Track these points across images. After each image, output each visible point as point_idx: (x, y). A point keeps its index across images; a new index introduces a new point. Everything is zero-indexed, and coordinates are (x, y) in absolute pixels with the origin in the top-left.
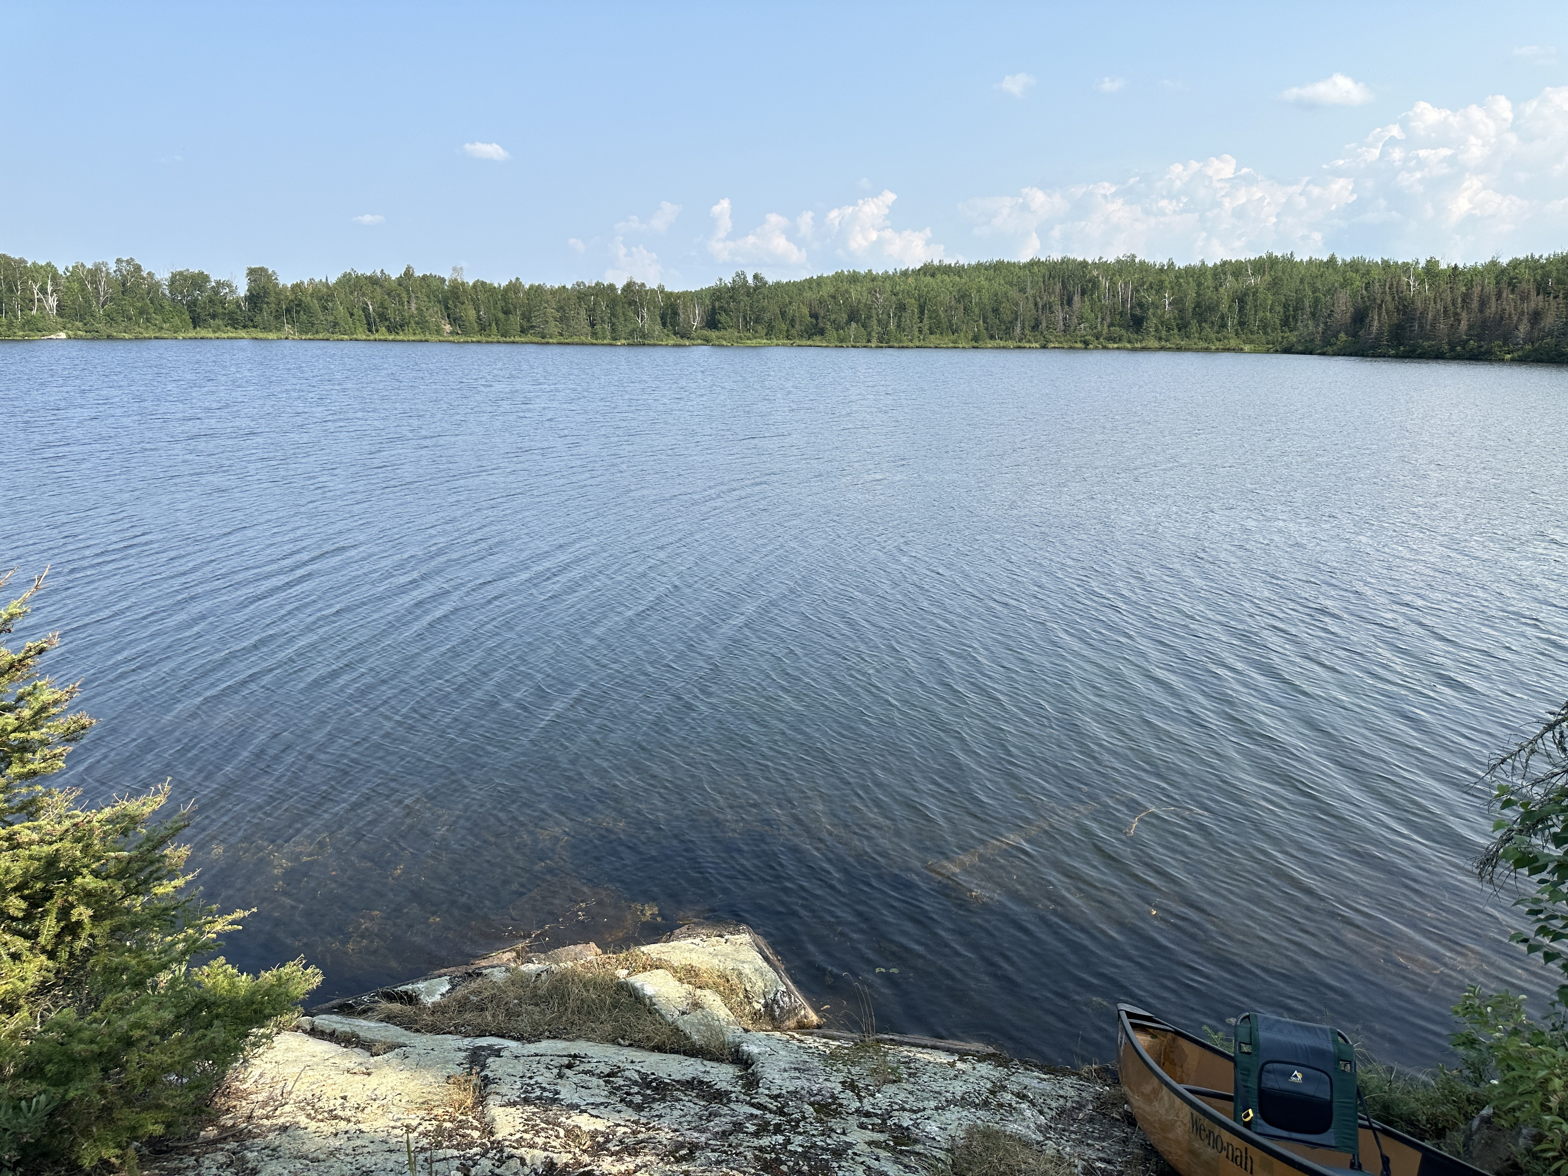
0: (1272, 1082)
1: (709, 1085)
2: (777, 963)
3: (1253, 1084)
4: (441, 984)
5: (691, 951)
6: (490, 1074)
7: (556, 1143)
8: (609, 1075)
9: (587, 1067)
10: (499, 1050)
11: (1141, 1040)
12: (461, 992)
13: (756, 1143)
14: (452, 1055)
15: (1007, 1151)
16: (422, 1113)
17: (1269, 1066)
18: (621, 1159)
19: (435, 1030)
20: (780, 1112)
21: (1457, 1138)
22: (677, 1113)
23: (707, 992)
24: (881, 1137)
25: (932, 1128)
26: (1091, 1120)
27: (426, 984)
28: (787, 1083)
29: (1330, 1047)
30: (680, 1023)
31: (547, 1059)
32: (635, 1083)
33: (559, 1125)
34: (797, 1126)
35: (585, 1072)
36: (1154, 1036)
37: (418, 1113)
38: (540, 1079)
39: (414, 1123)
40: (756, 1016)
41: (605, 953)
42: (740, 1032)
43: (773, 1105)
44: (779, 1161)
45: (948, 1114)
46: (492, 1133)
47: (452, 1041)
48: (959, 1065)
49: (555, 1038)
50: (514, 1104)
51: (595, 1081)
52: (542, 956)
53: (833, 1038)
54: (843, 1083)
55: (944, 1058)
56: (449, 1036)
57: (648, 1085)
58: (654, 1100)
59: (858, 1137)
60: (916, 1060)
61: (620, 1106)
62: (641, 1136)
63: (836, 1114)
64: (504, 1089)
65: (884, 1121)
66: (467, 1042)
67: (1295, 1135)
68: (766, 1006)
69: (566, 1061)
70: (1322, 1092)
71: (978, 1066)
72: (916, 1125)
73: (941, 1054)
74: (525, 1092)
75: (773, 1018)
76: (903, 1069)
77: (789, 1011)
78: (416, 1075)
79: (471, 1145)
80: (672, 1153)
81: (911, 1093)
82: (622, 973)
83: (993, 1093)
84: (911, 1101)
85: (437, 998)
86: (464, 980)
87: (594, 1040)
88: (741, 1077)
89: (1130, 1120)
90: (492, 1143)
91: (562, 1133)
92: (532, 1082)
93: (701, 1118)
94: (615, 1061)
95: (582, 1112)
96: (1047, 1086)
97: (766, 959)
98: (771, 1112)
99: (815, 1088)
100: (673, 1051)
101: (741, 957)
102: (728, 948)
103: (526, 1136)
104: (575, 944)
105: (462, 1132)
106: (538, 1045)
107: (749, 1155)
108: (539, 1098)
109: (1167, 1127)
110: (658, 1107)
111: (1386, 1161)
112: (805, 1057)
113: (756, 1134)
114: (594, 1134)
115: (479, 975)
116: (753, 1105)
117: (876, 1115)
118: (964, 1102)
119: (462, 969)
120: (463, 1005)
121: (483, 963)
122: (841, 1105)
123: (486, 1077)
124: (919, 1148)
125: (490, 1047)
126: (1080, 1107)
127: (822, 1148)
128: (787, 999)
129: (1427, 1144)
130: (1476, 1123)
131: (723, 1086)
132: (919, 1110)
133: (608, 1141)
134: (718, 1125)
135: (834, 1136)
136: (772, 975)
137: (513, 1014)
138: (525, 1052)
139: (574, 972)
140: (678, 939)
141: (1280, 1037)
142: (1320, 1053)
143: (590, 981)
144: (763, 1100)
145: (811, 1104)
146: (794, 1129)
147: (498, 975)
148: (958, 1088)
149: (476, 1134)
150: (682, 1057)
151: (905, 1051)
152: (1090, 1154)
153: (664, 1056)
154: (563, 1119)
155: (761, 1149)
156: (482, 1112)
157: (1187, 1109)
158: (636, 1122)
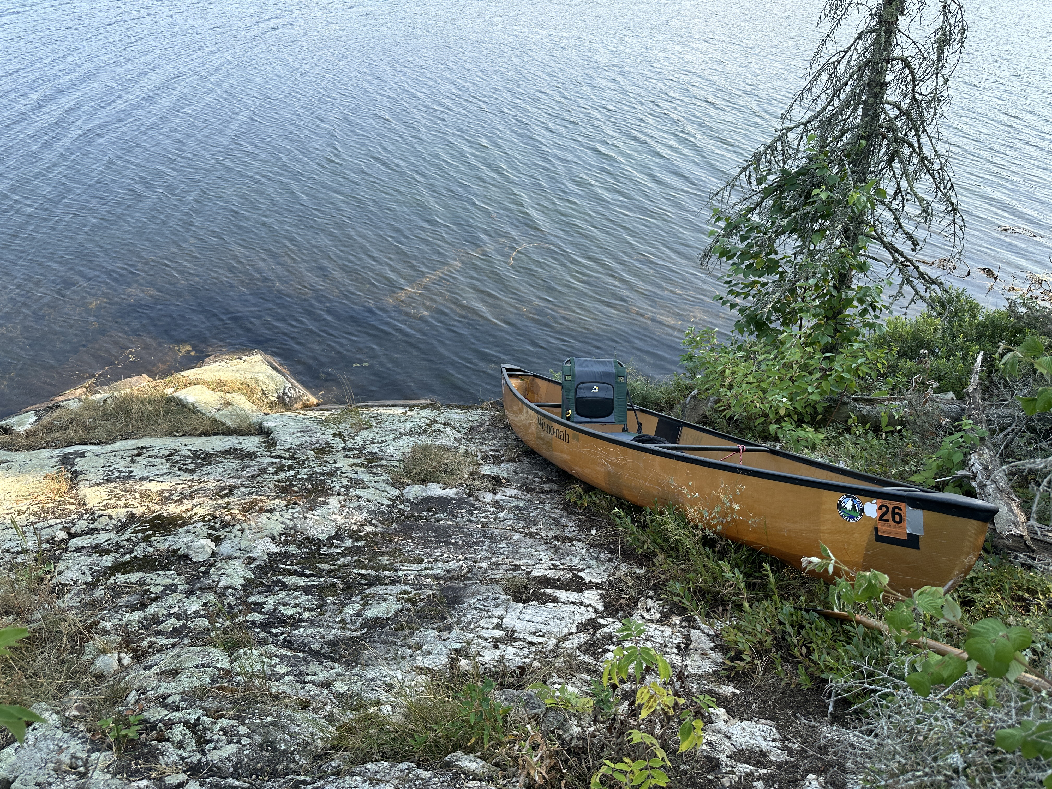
0: (582, 394)
1: (241, 450)
2: (284, 371)
3: (572, 396)
4: (29, 417)
5: (219, 370)
6: (78, 469)
7: (134, 503)
8: (169, 456)
9: (152, 453)
10: (84, 453)
11: (514, 383)
12: (46, 420)
13: (276, 478)
14: (47, 461)
15: (436, 455)
16: (29, 501)
17: (581, 386)
18: (182, 503)
19: (30, 447)
20: (292, 457)
21: (678, 408)
22: (219, 470)
23: (234, 395)
24: (359, 461)
25: (391, 450)
26: (488, 430)
27: (15, 419)
28: (296, 440)
29: (614, 370)
30: (217, 416)
31: (122, 453)
32: (189, 457)
33: (135, 491)
34: (304, 463)
35: (150, 456)
36: (522, 380)
37: (25, 502)
38: (117, 466)
39: (24, 508)
40: (272, 405)
41: (155, 380)
42: (261, 415)
43: (287, 455)
44: (292, 486)
45: (401, 441)
46: (85, 504)
47: (46, 453)
48: (409, 413)
49: (126, 439)
50: (100, 484)
51: (159, 461)
52: (107, 388)
53: (327, 410)
54: (333, 435)
55: (400, 410)
56: (43, 450)
57: (198, 457)
58: (203, 465)
59: (344, 463)
60: (381, 415)
61: (178, 473)
62: (194, 488)
63: (330, 452)
64: (90, 476)
65: (361, 452)
66: (57, 452)
67: (594, 420)
68: (279, 397)
69: (136, 452)
70: (609, 395)
71: (421, 412)
72: (381, 450)
73: (398, 408)
74: (107, 475)
75: (285, 404)
76: (373, 421)
77: (296, 399)
78: (21, 478)
79: (69, 515)
80: (217, 494)
81: (378, 433)
82: (169, 392)
83: (428, 425)
84: (378, 438)
85: (28, 427)
86: (47, 411)
87: (156, 436)
88: (264, 442)
89: (508, 426)
90: (86, 510)
91: (137, 495)
92: (111, 468)
93: (237, 470)
94: (173, 447)
95: (150, 480)
96: (462, 417)
97: (275, 369)
98: (285, 458)
99: (314, 441)
100: (214, 434)
101: (256, 370)
102: (246, 365)
103: (110, 502)
104: (130, 377)
105: (61, 507)
106: (113, 445)
107: (271, 486)
108: (118, 477)
109: (527, 427)
110: (206, 469)
111: (640, 425)
112: (308, 423)
113: (276, 473)
114: (161, 493)
115: (58, 407)
116: (273, 457)
117: (356, 449)
118: (411, 433)
119: (45, 405)
120: (50, 428)
121: (61, 398)
122: (332, 447)
123: (76, 471)
124: (383, 462)
125: (76, 452)
126: (481, 424)
127: (320, 473)
128: (293, 391)
129: (663, 414)
130: (688, 399)
131: (252, 449)
132: (383, 442)
133: (172, 494)
134: (248, 472)
135: (328, 465)
136: (279, 378)
137: (91, 429)
138: (104, 451)
139: (132, 395)
140: (208, 364)
141: (587, 369)
142: (607, 374)
143: (145, 399)
144: (279, 453)
145: (312, 450)
146: (302, 466)
147: (74, 405)
148: (408, 426)
149: (73, 507)
150: (222, 437)
151: (375, 410)
152: (486, 448)
153: (209, 438)
154: (137, 487)
155: (279, 481)
156: (76, 493)
157: (536, 415)
158: (191, 480)
